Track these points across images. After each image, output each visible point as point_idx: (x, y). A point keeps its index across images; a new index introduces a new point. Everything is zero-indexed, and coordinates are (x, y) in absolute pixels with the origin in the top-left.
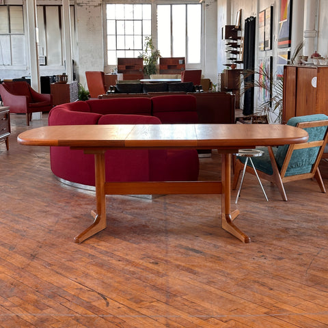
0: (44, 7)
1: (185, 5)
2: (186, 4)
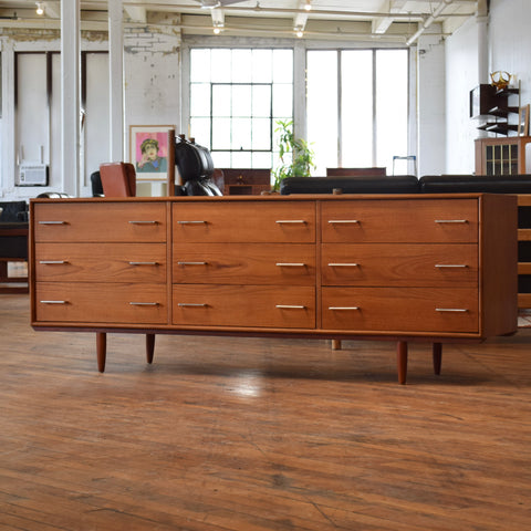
0: (50, 55)
1: (371, 52)
2: (374, 50)
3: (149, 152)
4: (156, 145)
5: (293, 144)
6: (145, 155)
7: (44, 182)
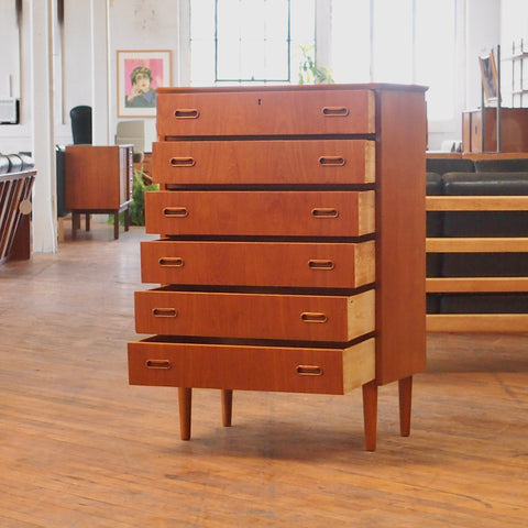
3: (140, 82)
4: (149, 75)
5: (315, 73)
6: (135, 87)
7: (14, 119)
